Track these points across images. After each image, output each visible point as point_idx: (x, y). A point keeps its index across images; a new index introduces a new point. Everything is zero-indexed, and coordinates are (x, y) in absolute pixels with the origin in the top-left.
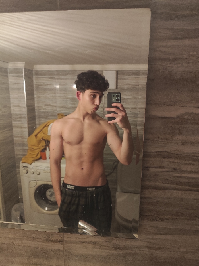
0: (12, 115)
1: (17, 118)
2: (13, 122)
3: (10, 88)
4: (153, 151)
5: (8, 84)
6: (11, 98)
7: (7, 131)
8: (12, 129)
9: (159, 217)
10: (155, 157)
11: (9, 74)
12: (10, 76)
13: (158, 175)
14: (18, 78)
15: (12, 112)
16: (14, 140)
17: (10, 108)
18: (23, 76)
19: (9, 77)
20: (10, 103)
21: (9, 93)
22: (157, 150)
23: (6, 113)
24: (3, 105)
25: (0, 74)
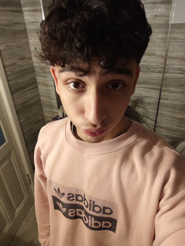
0: (35, 68)
1: (41, 73)
2: (37, 78)
3: (28, 30)
5: (25, 23)
6: (30, 44)
7: (29, 90)
8: (37, 87)
11: (24, 7)
12: (25, 11)
14: (35, 13)
15: (34, 64)
16: (41, 100)
17: (31, 59)
18: (41, 10)
19: (24, 13)
20: (30, 52)
21: (27, 38)
23: (24, 68)
24: (18, 57)
25: (8, 8)
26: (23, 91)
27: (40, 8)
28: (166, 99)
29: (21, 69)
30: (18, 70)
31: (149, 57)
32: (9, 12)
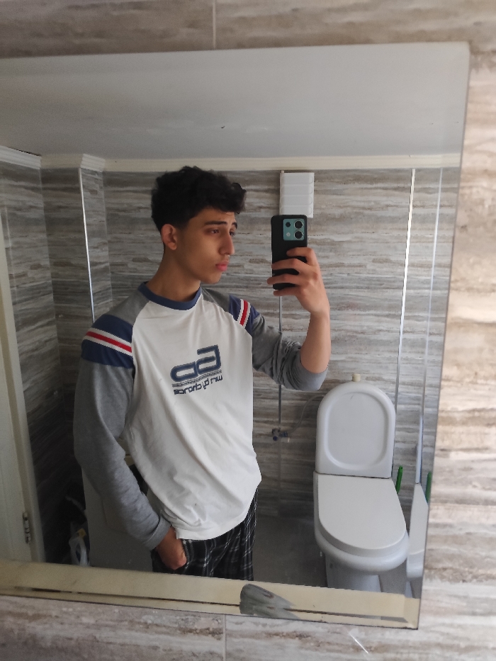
1: (66, 295)
4: (461, 408)
7: (42, 326)
9: (471, 573)
10: (464, 423)
11: (44, 183)
12: (45, 189)
13: (471, 469)
14: (66, 194)
18: (78, 189)
22: (471, 405)
23: (38, 283)
24: (31, 263)
25: (22, 183)
26: (33, 327)
27: (77, 185)
28: (291, 330)
29: (32, 284)
30: (28, 285)
31: (257, 265)
32: (23, 190)
